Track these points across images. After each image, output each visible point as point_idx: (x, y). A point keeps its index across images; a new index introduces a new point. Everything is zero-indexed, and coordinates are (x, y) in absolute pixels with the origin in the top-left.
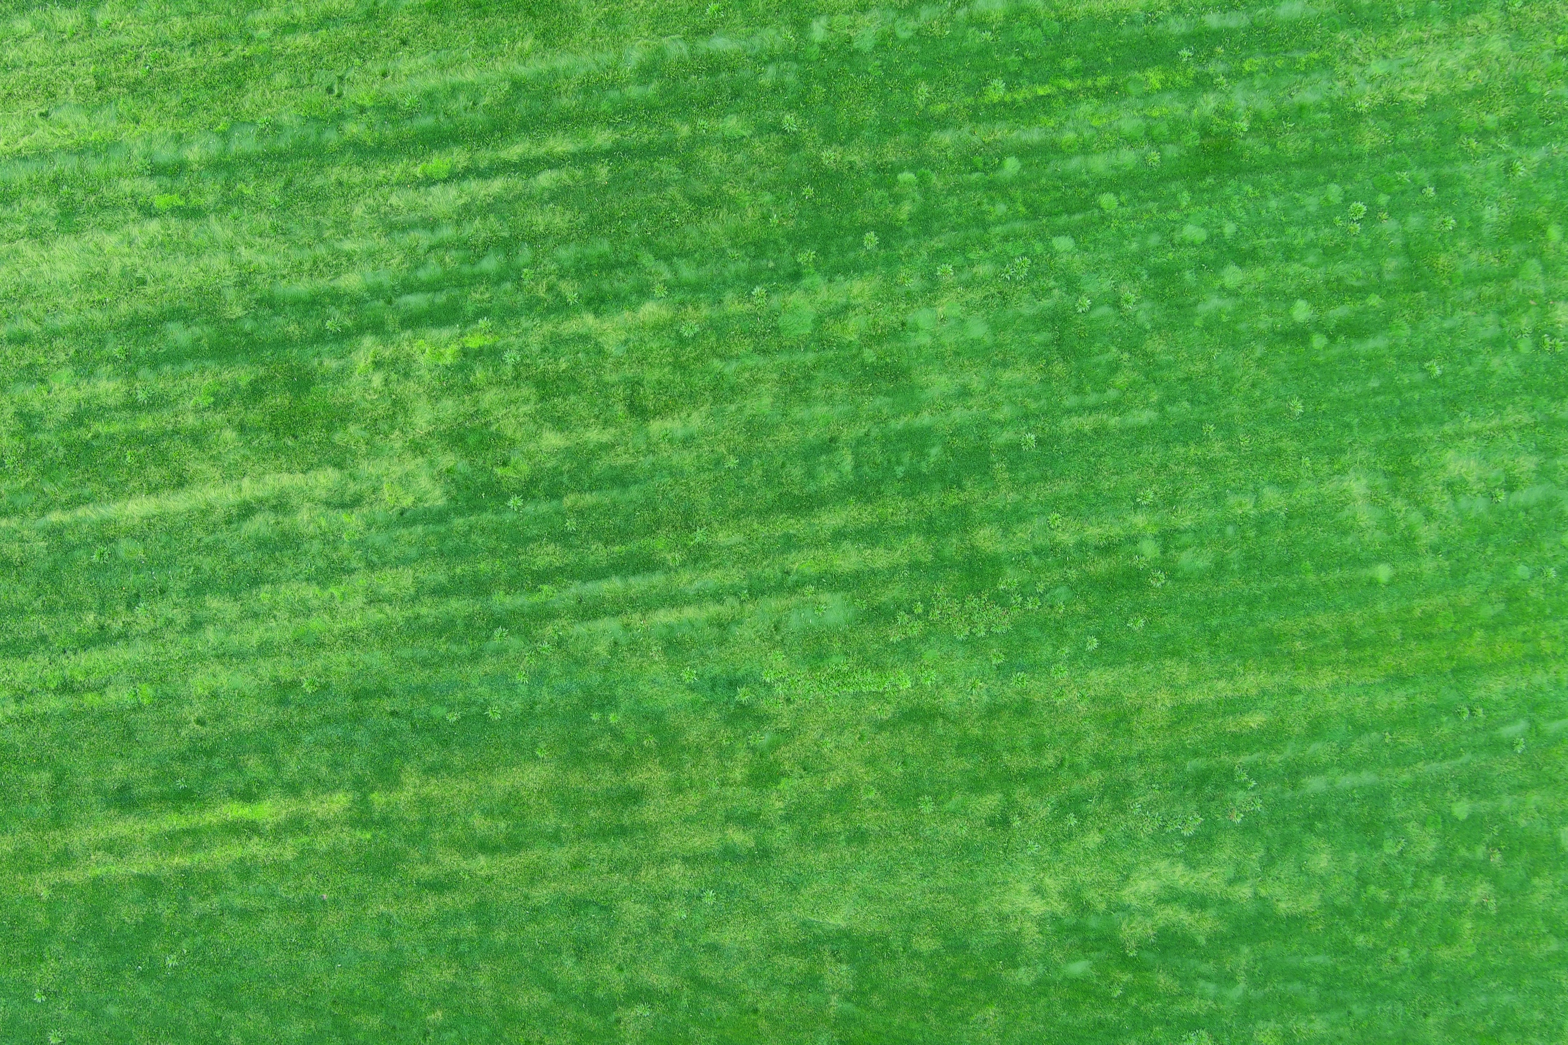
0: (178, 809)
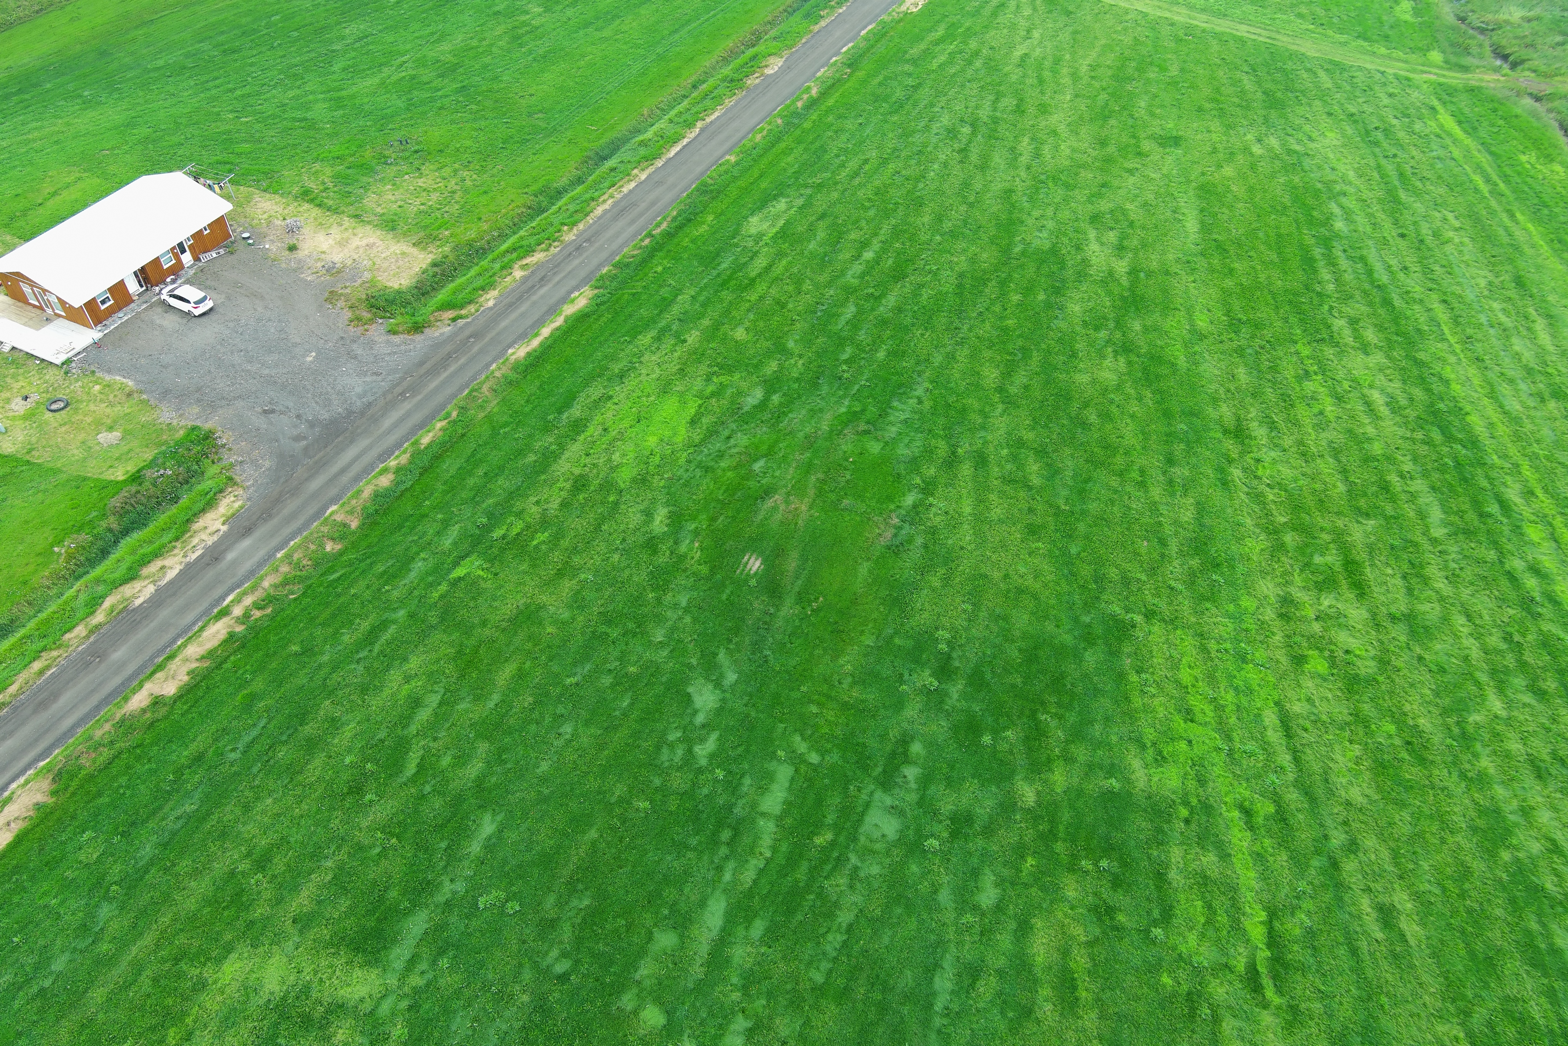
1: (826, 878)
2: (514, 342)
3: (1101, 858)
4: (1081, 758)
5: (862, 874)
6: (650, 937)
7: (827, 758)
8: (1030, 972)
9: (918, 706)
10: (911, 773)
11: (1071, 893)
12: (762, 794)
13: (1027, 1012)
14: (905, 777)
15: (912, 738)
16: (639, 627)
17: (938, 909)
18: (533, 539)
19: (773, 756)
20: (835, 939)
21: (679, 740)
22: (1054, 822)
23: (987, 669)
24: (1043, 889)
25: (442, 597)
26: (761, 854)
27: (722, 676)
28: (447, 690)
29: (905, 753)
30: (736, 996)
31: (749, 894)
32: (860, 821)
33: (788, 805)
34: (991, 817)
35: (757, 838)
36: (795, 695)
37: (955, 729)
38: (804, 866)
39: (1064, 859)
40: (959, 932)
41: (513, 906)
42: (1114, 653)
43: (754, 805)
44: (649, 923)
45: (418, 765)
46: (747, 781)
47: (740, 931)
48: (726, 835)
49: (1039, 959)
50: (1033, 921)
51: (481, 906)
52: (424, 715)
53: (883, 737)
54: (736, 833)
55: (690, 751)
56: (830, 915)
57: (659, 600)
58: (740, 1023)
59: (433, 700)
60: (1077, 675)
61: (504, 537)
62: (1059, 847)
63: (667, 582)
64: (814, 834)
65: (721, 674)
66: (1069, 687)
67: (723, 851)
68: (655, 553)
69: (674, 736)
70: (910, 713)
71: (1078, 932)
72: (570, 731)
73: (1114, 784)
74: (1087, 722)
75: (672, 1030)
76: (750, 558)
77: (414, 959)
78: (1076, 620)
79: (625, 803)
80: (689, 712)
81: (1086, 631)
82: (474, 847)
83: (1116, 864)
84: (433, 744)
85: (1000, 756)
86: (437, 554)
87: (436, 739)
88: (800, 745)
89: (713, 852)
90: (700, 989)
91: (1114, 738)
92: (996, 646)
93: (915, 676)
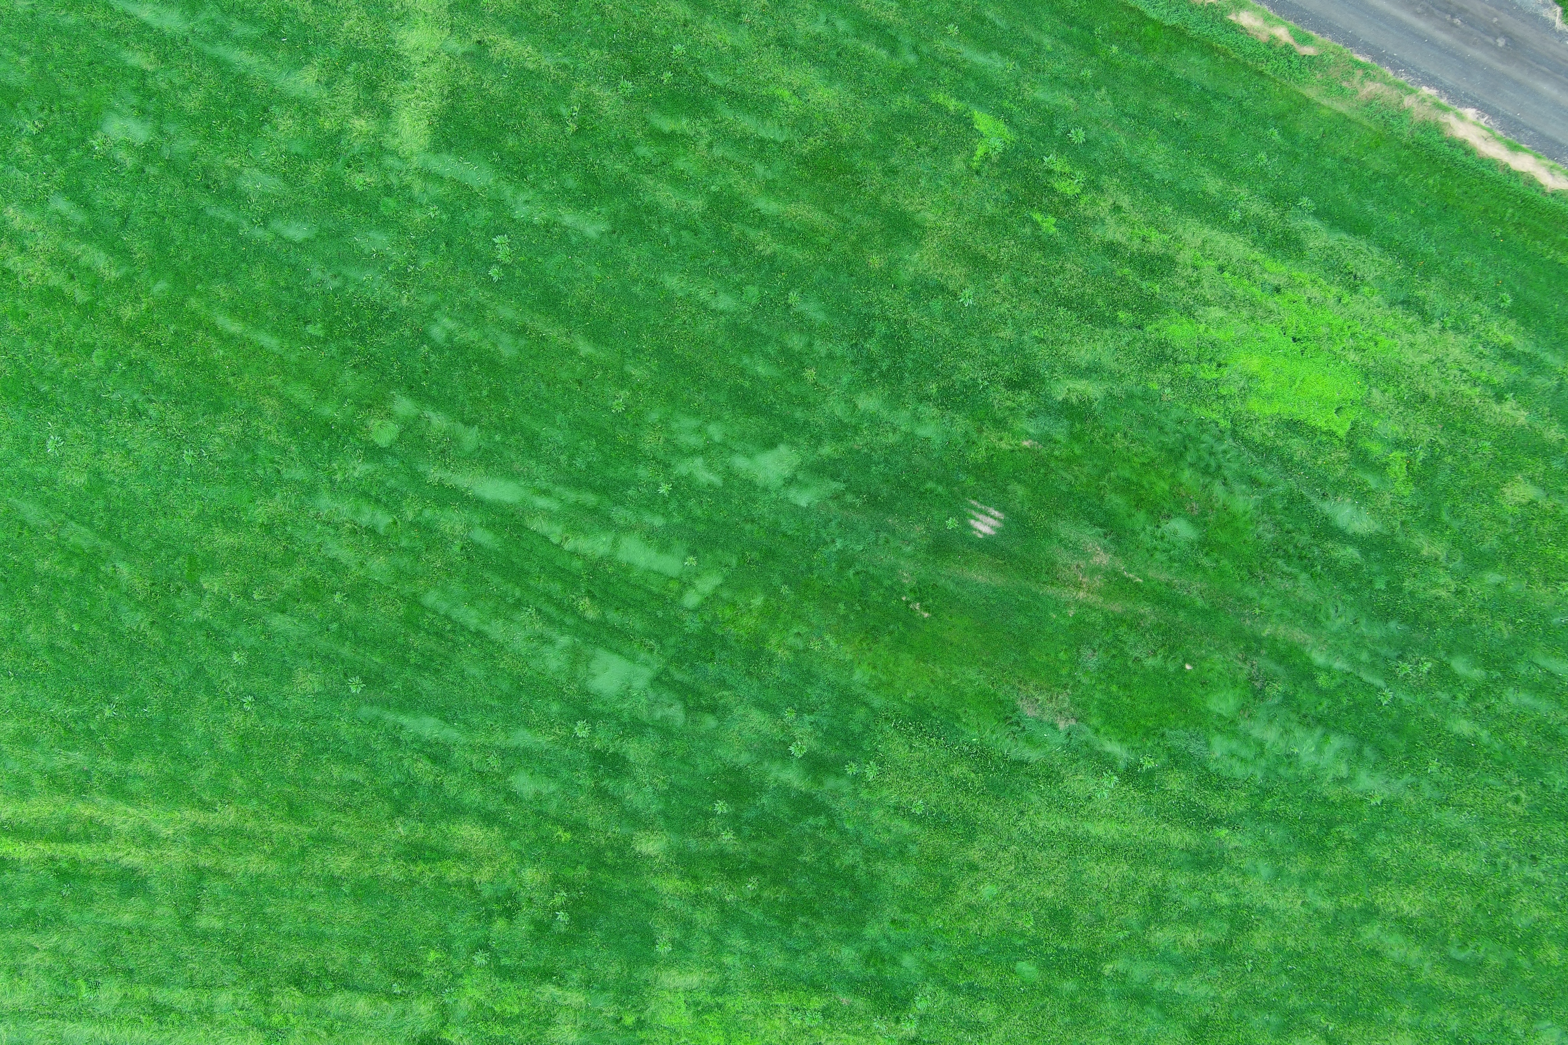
1: (539, 611)
2: (1494, 114)
3: (571, 914)
4: (698, 916)
5: (546, 649)
6: (468, 423)
7: (691, 616)
8: (442, 817)
9: (765, 729)
10: (676, 713)
11: (530, 875)
12: (642, 540)
13: (400, 809)
14: (670, 706)
15: (720, 719)
16: (882, 375)
17: (506, 730)
18: (1045, 212)
19: (692, 552)
20: (471, 617)
21: (709, 439)
22: (613, 869)
23: (822, 821)
24: (533, 846)
25: (939, 108)
26: (567, 539)
27: (804, 486)
28: (782, 146)
29: (700, 709)
30: (410, 515)
31: (520, 527)
32: (610, 649)
33: (630, 568)
34: (620, 799)
35: (586, 534)
36: (777, 580)
37: (735, 771)
38: (556, 587)
39: (569, 873)
40: (483, 749)
41: (496, 274)
42: (855, 985)
43: (629, 529)
44: (484, 422)
45: (673, 132)
46: (658, 521)
47: (476, 519)
48: (590, 499)
49: (454, 829)
50: (496, 829)
51: (497, 240)
52: (747, 124)
53: (722, 684)
54: (593, 511)
55: (694, 452)
56: (496, 613)
57: (927, 398)
58: (383, 520)
59: (770, 131)
60: (820, 933)
61: (1050, 172)
63: (958, 407)
64: (592, 597)
65: (807, 485)
66: (802, 919)
67: (572, 496)
68: (1012, 385)
69: (716, 432)
70: (758, 718)
71: (484, 875)
72: (721, 306)
73: (663, 948)
74: (751, 931)
75: (374, 453)
76: (995, 519)
77: (440, 179)
78: (904, 947)
79: (623, 380)
80: (750, 447)
81: (887, 958)
82: (569, 218)
83: (563, 930)
84: (703, 143)
85: (700, 821)
86: (1017, 84)
87: (710, 146)
88: (708, 583)
89: (567, 484)
90: (416, 478)
91: (728, 960)
92: (859, 837)
93: (809, 729)
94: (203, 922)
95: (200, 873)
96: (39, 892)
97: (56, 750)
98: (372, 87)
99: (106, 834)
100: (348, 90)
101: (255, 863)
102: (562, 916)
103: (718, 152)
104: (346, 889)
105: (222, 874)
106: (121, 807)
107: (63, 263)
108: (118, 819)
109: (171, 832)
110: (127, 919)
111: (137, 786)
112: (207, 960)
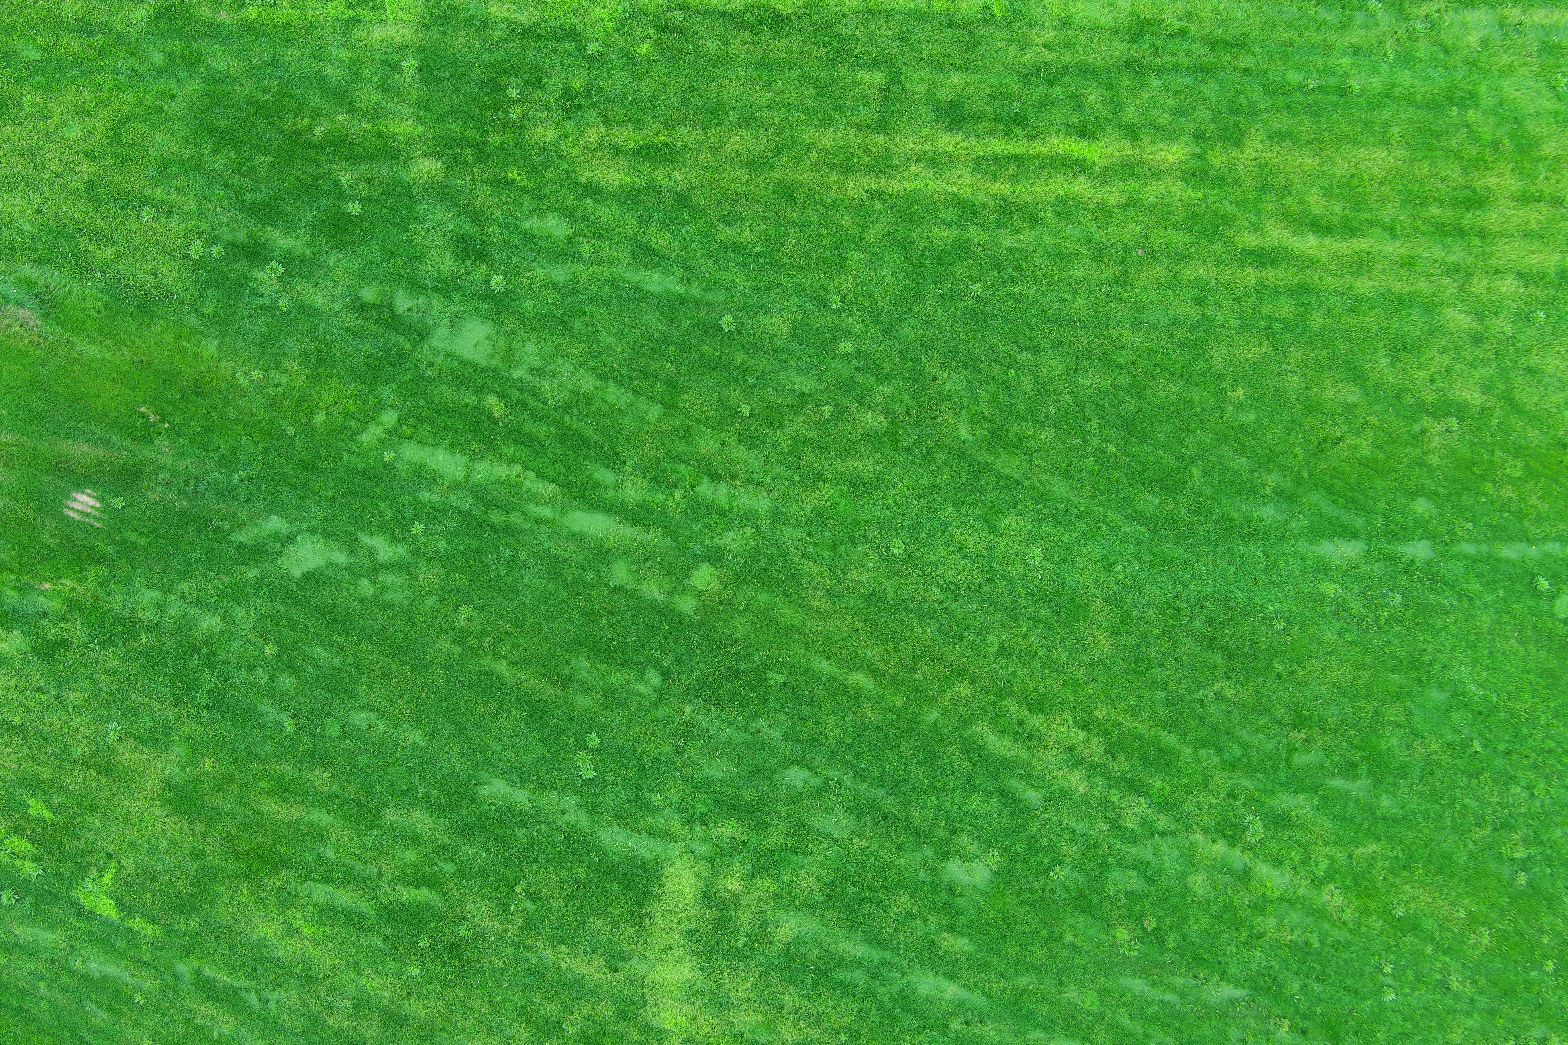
0: (1009, 135)
1: (545, 402)
3: (505, 95)
4: (375, 97)
5: (537, 364)
6: (620, 589)
7: (390, 401)
8: (640, 191)
9: (309, 288)
10: (403, 302)
11: (549, 135)
12: (441, 477)
13: (682, 198)
14: (410, 310)
15: (356, 298)
16: (197, 650)
17: (576, 281)
18: (40, 819)
19: (388, 466)
20: (615, 394)
21: (372, 581)
22: (464, 142)
23: (248, 197)
24: (547, 164)
25: (152, 919)
26: (518, 476)
27: (274, 536)
28: (308, 877)
29: (378, 308)
30: (678, 495)
31: (566, 486)
32: (471, 365)
33: (453, 448)
34: (459, 214)
35: (498, 481)
36: (300, 441)
37: (341, 245)
38: (530, 427)
39: (508, 136)
40: (599, 261)
41: (593, 740)
42: (213, 32)
43: (457, 487)
44: (604, 591)
45: (418, 887)
46: (425, 496)
47: (610, 494)
48: (496, 517)
49: (626, 179)
50: (583, 180)
51: (592, 774)
52: (345, 898)
53: (356, 333)
54: (492, 504)
55: (388, 567)
56: (588, 399)
57: (150, 629)
58: (705, 489)
59: (322, 892)
60: (250, 84)
61: (37, 860)
62: (495, 140)
63: (118, 620)
64: (490, 417)
65: (271, 536)
66: (269, 97)
67: (515, 519)
68: (63, 644)
69: (367, 588)
70: (318, 299)
71: (594, 133)
72: (363, 715)
73: (409, 64)
74: (322, 83)
75: (715, 557)
76: (73, 509)
77: (653, 833)
78: (160, 72)
79: (461, 636)
80: (331, 573)
81: (179, 61)
82: (522, 797)
83: (512, 80)
84: (388, 877)
85: (375, 194)
86: (72, 946)
87: (380, 875)
88: (372, 434)
89: (518, 530)
90: (672, 533)
91: (344, 54)
92: (210, 182)
93: (263, 289)
94: (879, 77)
95: (882, 126)
96: (1044, 104)
97: (1031, 248)
98: (722, 923)
99: (979, 164)
100: (745, 919)
101: (827, 139)
102: (513, 93)
103: (373, 869)
104: (734, 116)
105: (859, 126)
106: (966, 192)
107: (1030, 737)
108: (967, 180)
109: (913, 168)
110: (956, 79)
111: (948, 214)
112: (872, 40)
